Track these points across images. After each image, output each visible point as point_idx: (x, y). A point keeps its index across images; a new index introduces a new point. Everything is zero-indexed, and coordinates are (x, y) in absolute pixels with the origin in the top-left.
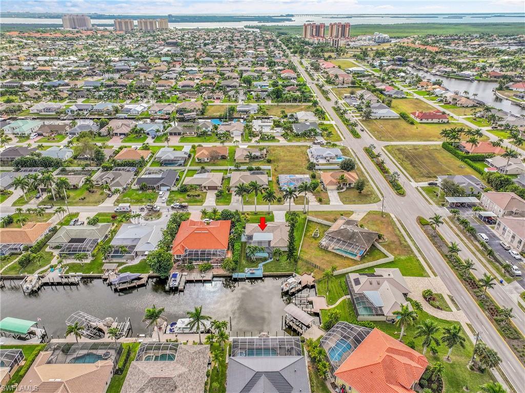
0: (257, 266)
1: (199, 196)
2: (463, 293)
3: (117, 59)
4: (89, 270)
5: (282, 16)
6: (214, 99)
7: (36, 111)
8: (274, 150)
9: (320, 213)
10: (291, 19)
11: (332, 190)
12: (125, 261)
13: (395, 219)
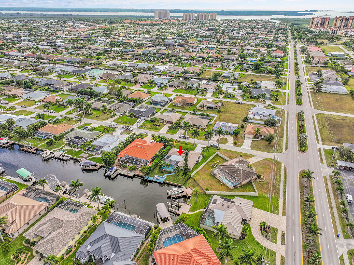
0: (163, 175)
1: (159, 126)
2: (297, 234)
3: (171, 38)
4: (76, 155)
5: (306, 11)
6: (213, 67)
7: (108, 65)
8: (228, 105)
9: (229, 152)
10: (312, 13)
11: (249, 138)
12: (94, 154)
13: (283, 168)
